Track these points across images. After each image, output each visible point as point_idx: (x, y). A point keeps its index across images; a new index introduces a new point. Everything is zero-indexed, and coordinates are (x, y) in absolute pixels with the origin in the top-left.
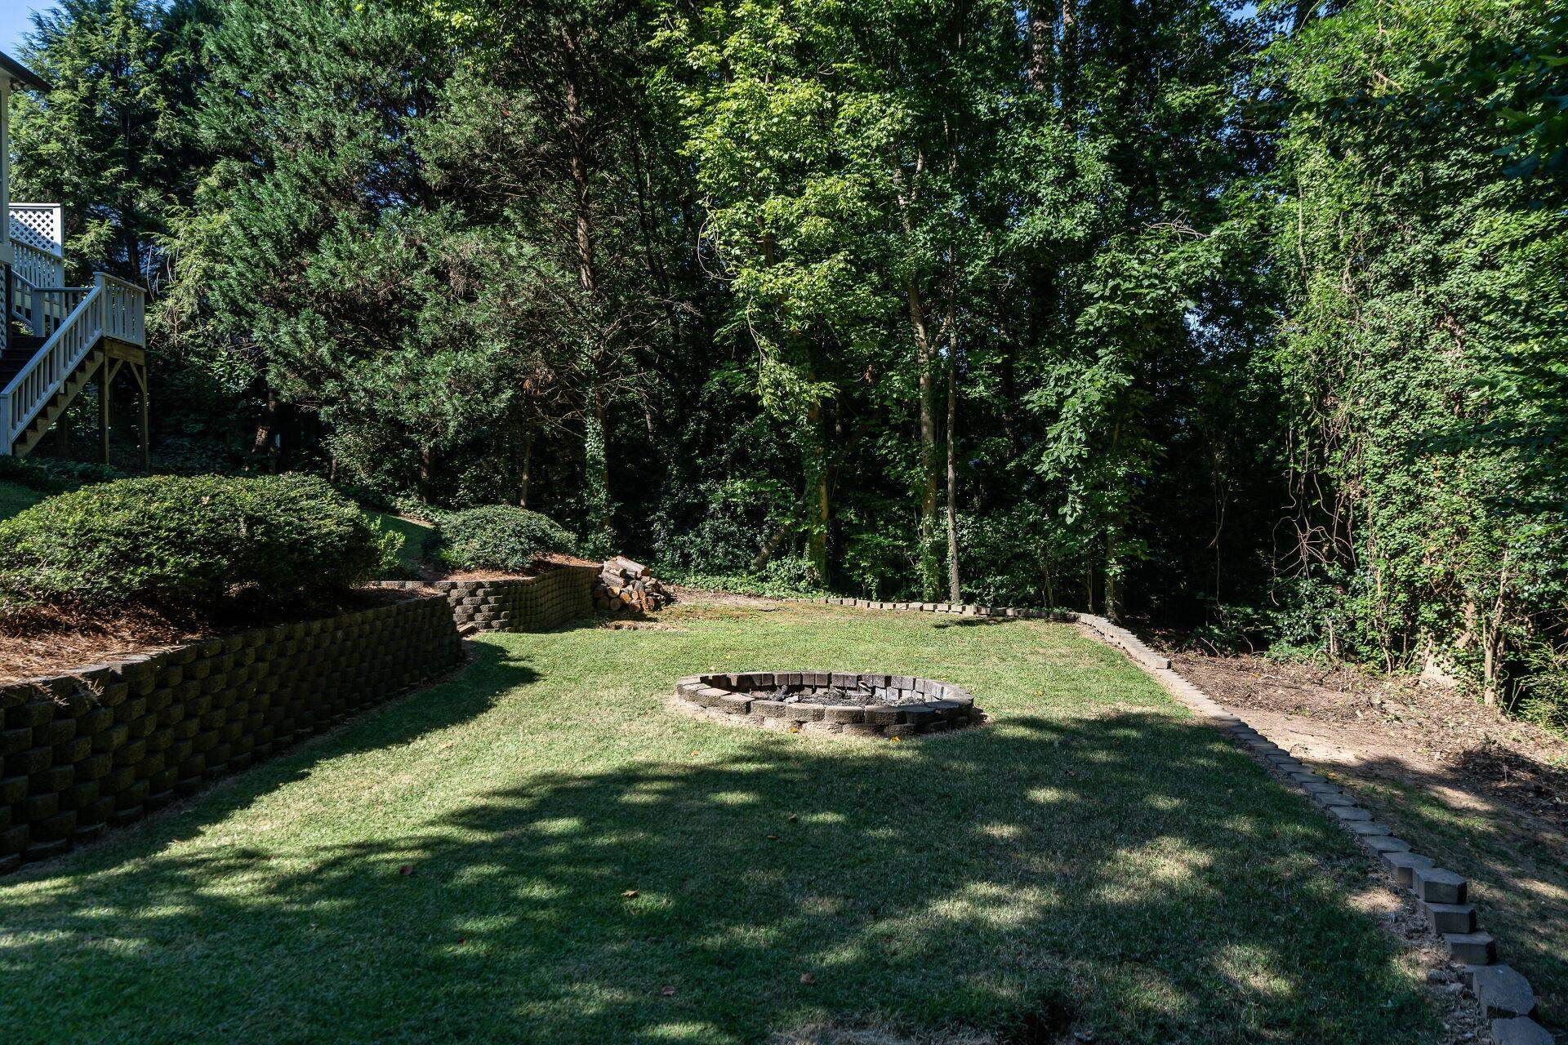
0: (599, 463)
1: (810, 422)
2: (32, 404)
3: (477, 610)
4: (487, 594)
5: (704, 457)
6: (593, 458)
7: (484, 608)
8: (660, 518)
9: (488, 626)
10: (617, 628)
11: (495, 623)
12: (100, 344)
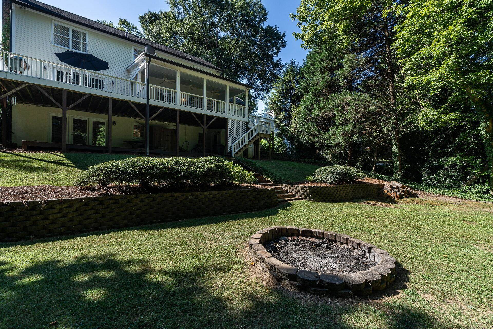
0: (396, 153)
1: (486, 133)
2: (238, 148)
3: (303, 193)
4: (307, 189)
5: (442, 150)
6: (394, 152)
7: (305, 193)
8: (425, 170)
9: (305, 198)
10: (368, 203)
11: (308, 198)
12: (258, 134)
